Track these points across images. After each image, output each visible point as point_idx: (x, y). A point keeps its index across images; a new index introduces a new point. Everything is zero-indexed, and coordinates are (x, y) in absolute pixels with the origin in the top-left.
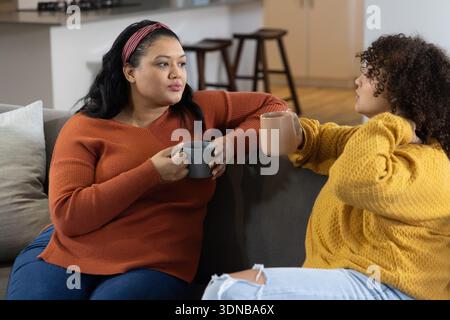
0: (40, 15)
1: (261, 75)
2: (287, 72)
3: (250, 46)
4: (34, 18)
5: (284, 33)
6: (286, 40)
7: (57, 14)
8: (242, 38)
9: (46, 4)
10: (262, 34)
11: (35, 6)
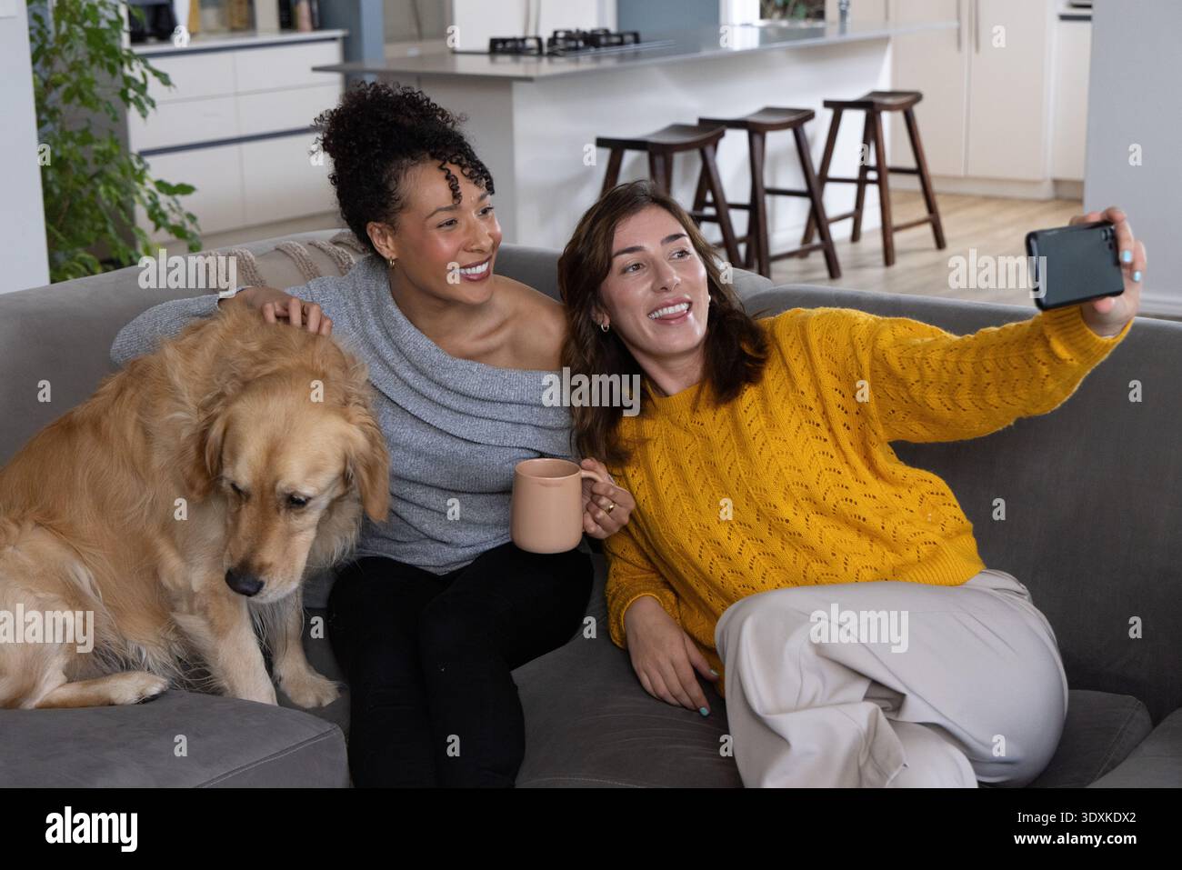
0: (493, 61)
1: (872, 175)
2: (920, 171)
3: (854, 121)
4: (483, 66)
5: (917, 97)
6: (918, 110)
7: (523, 59)
8: (838, 107)
9: (504, 41)
10: (877, 100)
11: (484, 45)
